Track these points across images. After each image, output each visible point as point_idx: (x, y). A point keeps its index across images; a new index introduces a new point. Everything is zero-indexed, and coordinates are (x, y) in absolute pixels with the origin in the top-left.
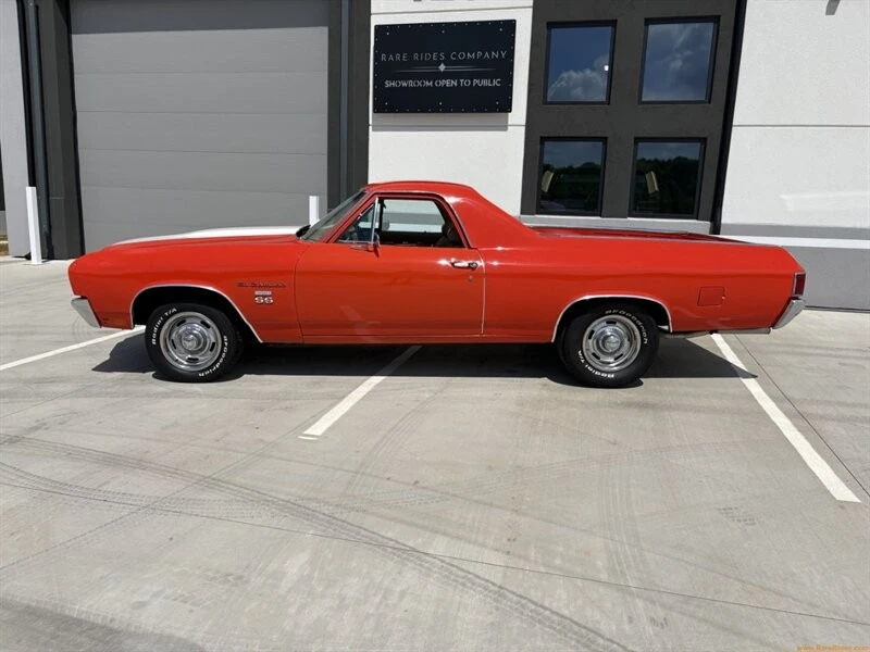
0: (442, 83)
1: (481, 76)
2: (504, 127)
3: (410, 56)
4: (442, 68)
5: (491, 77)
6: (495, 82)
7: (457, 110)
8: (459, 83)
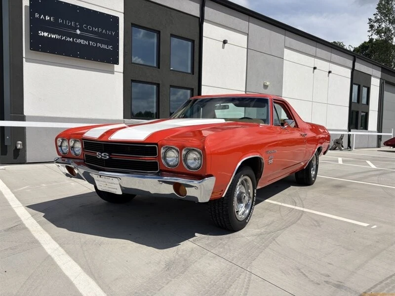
0: (79, 41)
1: (102, 42)
2: (112, 72)
3: (56, 20)
4: (78, 32)
5: (108, 44)
6: (110, 47)
7: (89, 58)
8: (89, 43)
